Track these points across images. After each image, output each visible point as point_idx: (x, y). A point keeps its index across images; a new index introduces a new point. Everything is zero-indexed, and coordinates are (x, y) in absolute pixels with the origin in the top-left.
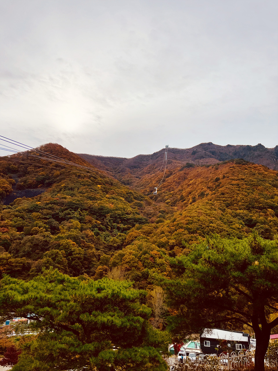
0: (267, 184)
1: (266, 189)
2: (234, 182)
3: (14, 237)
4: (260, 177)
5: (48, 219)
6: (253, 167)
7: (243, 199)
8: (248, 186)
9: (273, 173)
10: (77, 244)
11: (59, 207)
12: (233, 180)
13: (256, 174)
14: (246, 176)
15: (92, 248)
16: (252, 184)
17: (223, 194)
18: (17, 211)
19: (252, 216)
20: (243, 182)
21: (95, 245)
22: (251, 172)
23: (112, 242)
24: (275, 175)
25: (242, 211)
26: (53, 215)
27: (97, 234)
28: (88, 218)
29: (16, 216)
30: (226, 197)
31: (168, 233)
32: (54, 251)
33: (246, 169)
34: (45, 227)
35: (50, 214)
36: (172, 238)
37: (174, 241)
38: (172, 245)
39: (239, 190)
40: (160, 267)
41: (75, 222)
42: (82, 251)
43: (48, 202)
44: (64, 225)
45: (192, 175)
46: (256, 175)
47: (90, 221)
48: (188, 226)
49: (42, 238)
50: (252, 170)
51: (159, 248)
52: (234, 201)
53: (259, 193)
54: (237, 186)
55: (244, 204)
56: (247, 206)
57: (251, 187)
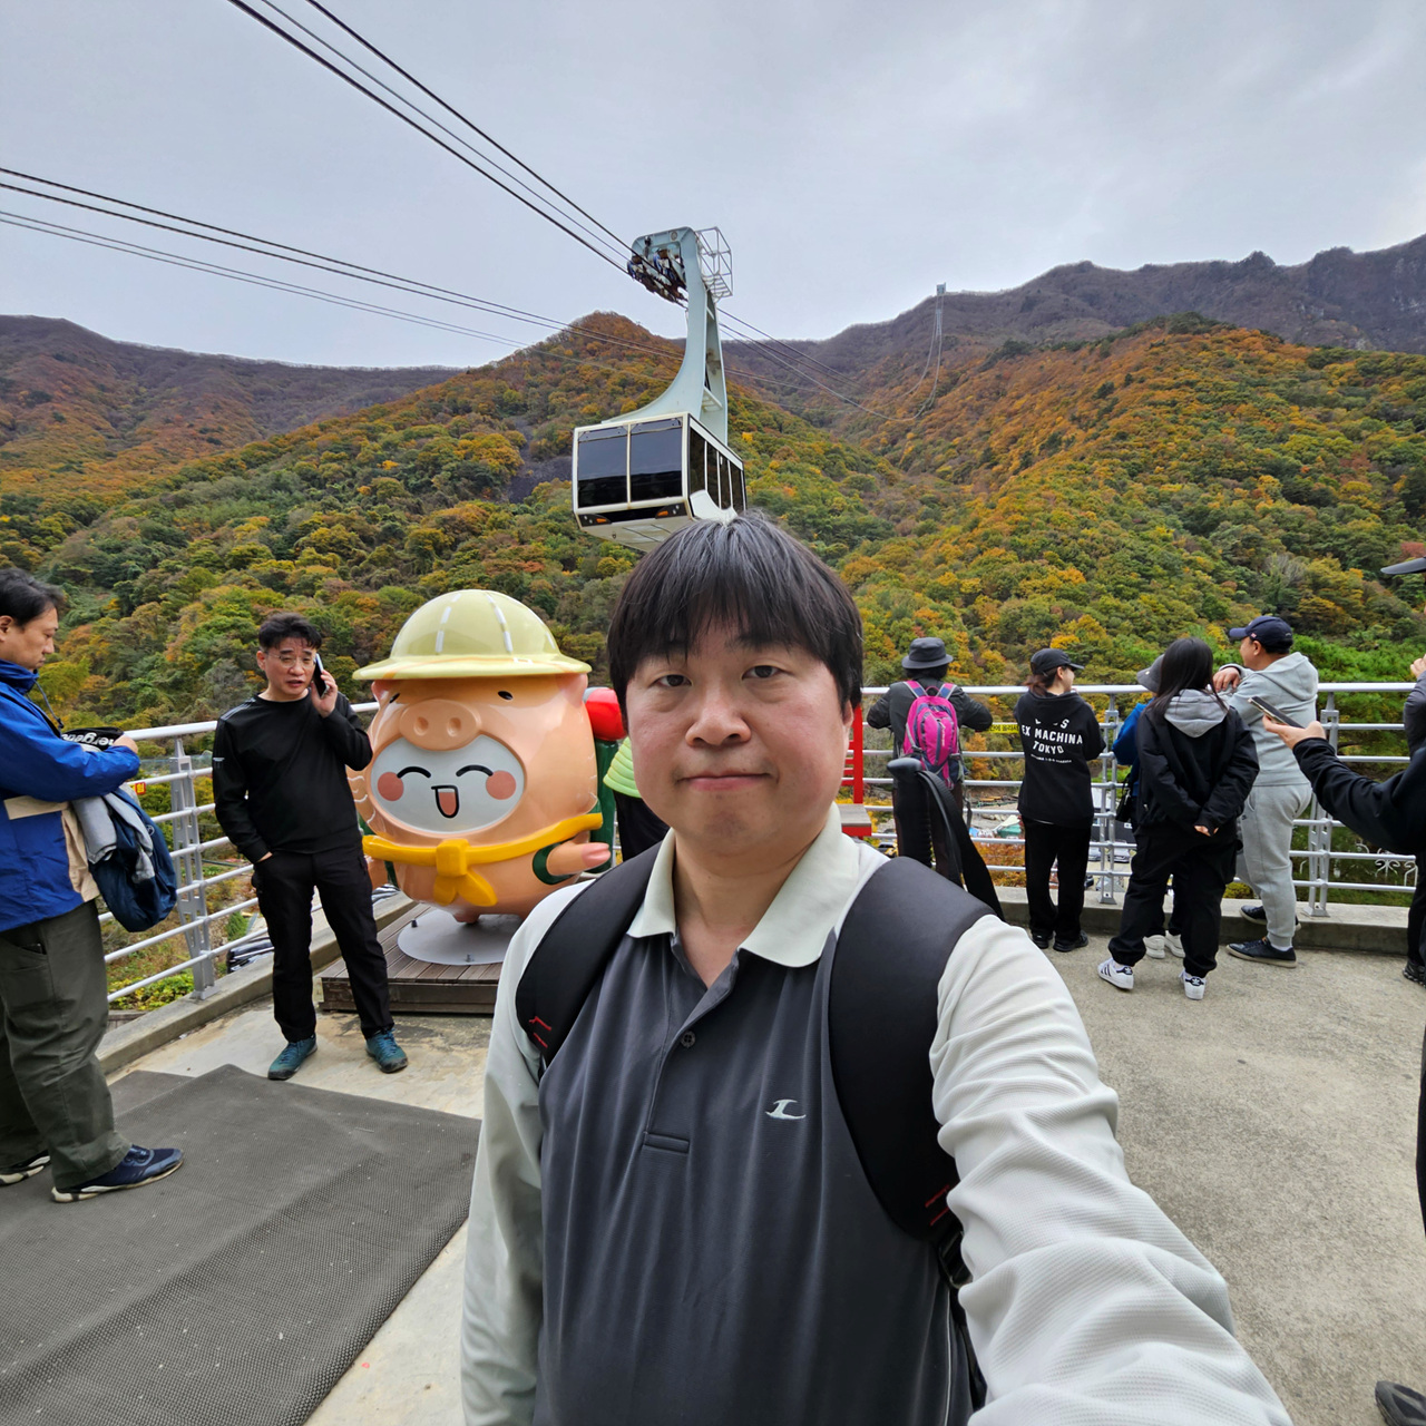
0: (1272, 396)
1: (1264, 412)
2: (1161, 396)
3: (560, 583)
4: (1250, 372)
6: (1230, 339)
7: (1185, 450)
8: (1208, 407)
9: (1296, 357)
12: (1156, 387)
13: (1238, 363)
14: (1204, 373)
16: (1220, 398)
17: (1123, 436)
19: (1209, 500)
20: (1188, 395)
22: (1221, 356)
24: (1302, 363)
25: (1178, 486)
30: (1130, 445)
31: (957, 562)
33: (1205, 348)
36: (970, 573)
37: (976, 582)
38: (970, 594)
39: (1174, 422)
45: (1022, 381)
46: (1237, 366)
48: (1016, 538)
50: (1226, 350)
51: (934, 599)
52: (1155, 456)
53: (1239, 428)
54: (1169, 408)
55: (1187, 464)
56: (1196, 470)
57: (1217, 408)
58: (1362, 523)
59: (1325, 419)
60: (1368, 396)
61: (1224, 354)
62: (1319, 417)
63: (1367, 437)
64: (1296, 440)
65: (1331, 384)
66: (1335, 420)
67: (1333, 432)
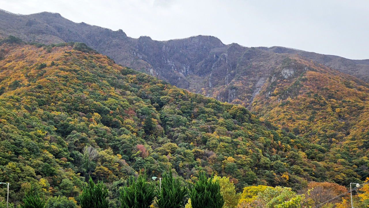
0: (104, 82)
1: (101, 87)
2: (63, 73)
4: (100, 71)
6: (96, 57)
7: (65, 97)
8: (80, 81)
9: (118, 69)
12: (62, 69)
13: (96, 67)
14: (82, 68)
16: (86, 79)
17: (40, 87)
19: (70, 121)
20: (74, 75)
22: (91, 63)
24: (119, 72)
25: (59, 113)
30: (42, 92)
33: (85, 58)
39: (65, 85)
50: (93, 61)
52: (52, 98)
53: (90, 92)
54: (64, 79)
55: (65, 104)
56: (68, 107)
57: (84, 83)
58: (126, 136)
59: (123, 94)
60: (139, 88)
61: (92, 62)
62: (121, 93)
63: (135, 103)
64: (110, 100)
65: (128, 82)
66: (126, 95)
67: (123, 99)
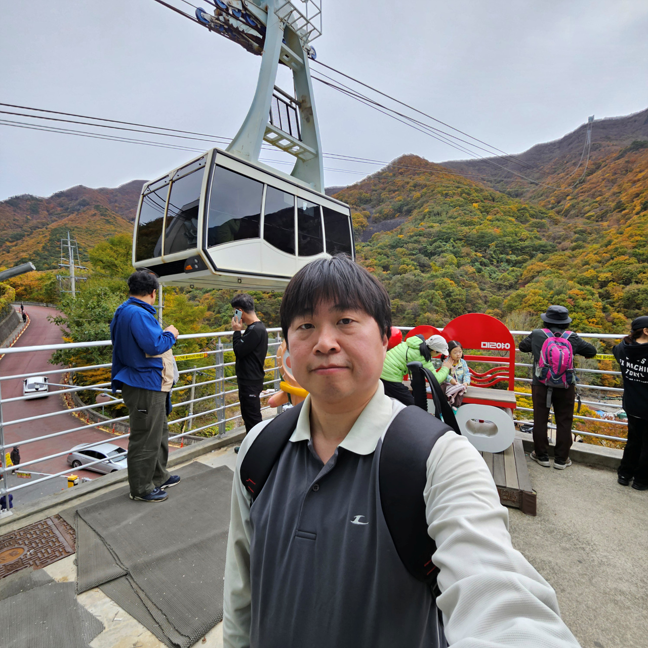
3: (381, 277)
5: (416, 255)
10: (455, 283)
11: (425, 239)
15: (475, 288)
18: (379, 248)
21: (478, 284)
23: (501, 279)
26: (420, 250)
27: (479, 271)
28: (465, 250)
29: (379, 254)
31: (597, 264)
32: (430, 291)
34: (413, 265)
35: (417, 249)
36: (605, 270)
37: (609, 275)
38: (604, 281)
40: (584, 312)
41: (450, 257)
42: (464, 292)
43: (412, 234)
44: (436, 261)
47: (468, 254)
48: (637, 250)
49: (413, 277)
51: (581, 285)
